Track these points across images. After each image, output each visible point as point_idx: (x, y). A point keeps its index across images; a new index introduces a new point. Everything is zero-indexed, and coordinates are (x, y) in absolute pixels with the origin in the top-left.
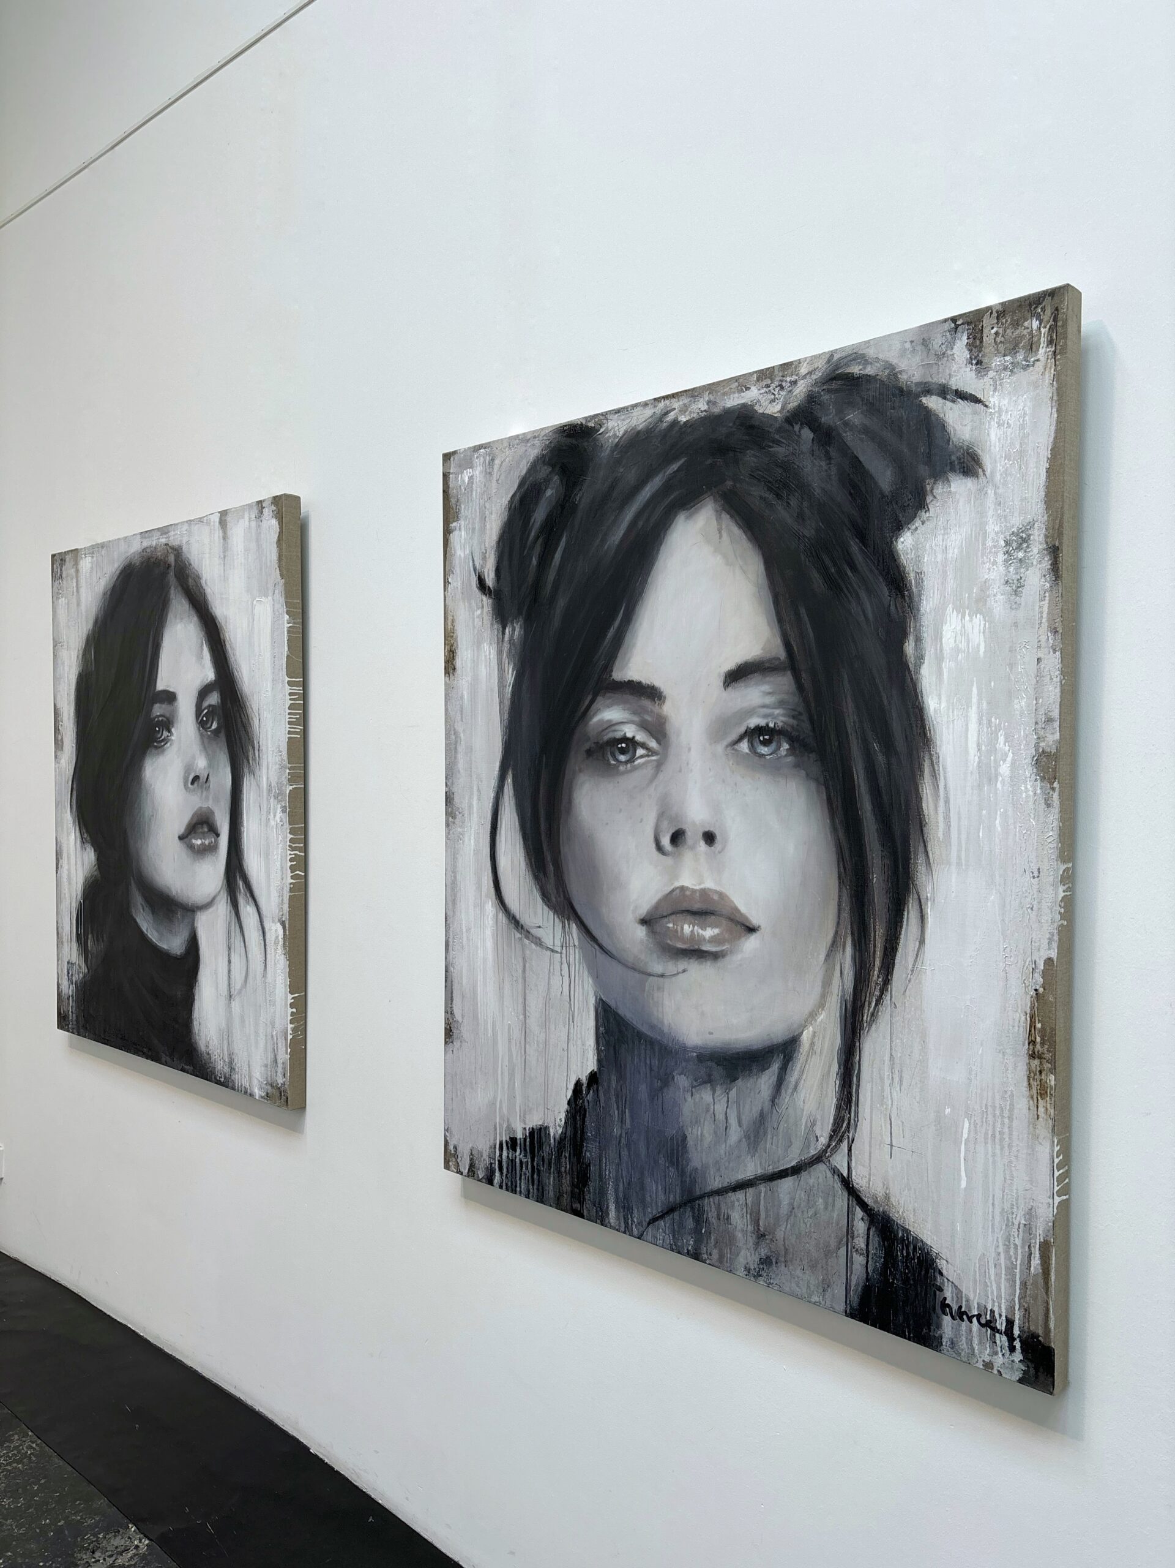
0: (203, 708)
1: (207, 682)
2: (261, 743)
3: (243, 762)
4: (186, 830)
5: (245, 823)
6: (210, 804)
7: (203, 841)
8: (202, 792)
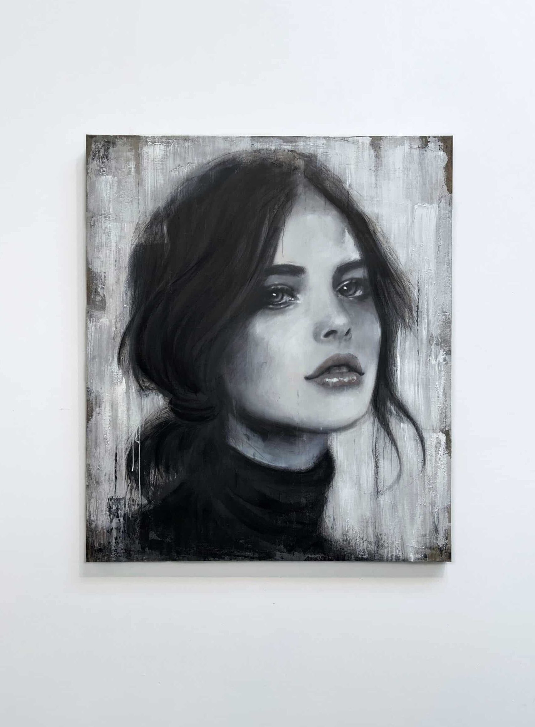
0: (343, 279)
1: (349, 261)
2: (420, 307)
3: (397, 321)
4: (315, 372)
5: (399, 364)
6: (352, 351)
7: (342, 379)
8: (340, 342)
